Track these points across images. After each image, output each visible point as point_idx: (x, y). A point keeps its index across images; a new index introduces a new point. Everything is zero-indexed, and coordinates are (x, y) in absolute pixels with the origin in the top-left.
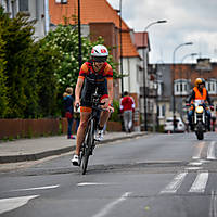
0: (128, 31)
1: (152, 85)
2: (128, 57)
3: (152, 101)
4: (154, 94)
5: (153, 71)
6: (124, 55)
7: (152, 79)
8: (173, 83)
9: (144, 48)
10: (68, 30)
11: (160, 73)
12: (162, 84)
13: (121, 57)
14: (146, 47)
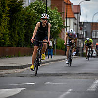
0: (70, 4)
1: (81, 32)
2: (69, 18)
3: (80, 40)
4: (82, 37)
5: (82, 25)
6: (68, 16)
7: (81, 29)
8: (92, 32)
9: (78, 13)
10: (41, 3)
11: (85, 27)
12: (86, 32)
13: (66, 18)
14: (79, 13)
